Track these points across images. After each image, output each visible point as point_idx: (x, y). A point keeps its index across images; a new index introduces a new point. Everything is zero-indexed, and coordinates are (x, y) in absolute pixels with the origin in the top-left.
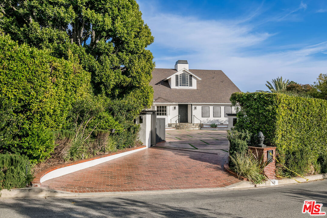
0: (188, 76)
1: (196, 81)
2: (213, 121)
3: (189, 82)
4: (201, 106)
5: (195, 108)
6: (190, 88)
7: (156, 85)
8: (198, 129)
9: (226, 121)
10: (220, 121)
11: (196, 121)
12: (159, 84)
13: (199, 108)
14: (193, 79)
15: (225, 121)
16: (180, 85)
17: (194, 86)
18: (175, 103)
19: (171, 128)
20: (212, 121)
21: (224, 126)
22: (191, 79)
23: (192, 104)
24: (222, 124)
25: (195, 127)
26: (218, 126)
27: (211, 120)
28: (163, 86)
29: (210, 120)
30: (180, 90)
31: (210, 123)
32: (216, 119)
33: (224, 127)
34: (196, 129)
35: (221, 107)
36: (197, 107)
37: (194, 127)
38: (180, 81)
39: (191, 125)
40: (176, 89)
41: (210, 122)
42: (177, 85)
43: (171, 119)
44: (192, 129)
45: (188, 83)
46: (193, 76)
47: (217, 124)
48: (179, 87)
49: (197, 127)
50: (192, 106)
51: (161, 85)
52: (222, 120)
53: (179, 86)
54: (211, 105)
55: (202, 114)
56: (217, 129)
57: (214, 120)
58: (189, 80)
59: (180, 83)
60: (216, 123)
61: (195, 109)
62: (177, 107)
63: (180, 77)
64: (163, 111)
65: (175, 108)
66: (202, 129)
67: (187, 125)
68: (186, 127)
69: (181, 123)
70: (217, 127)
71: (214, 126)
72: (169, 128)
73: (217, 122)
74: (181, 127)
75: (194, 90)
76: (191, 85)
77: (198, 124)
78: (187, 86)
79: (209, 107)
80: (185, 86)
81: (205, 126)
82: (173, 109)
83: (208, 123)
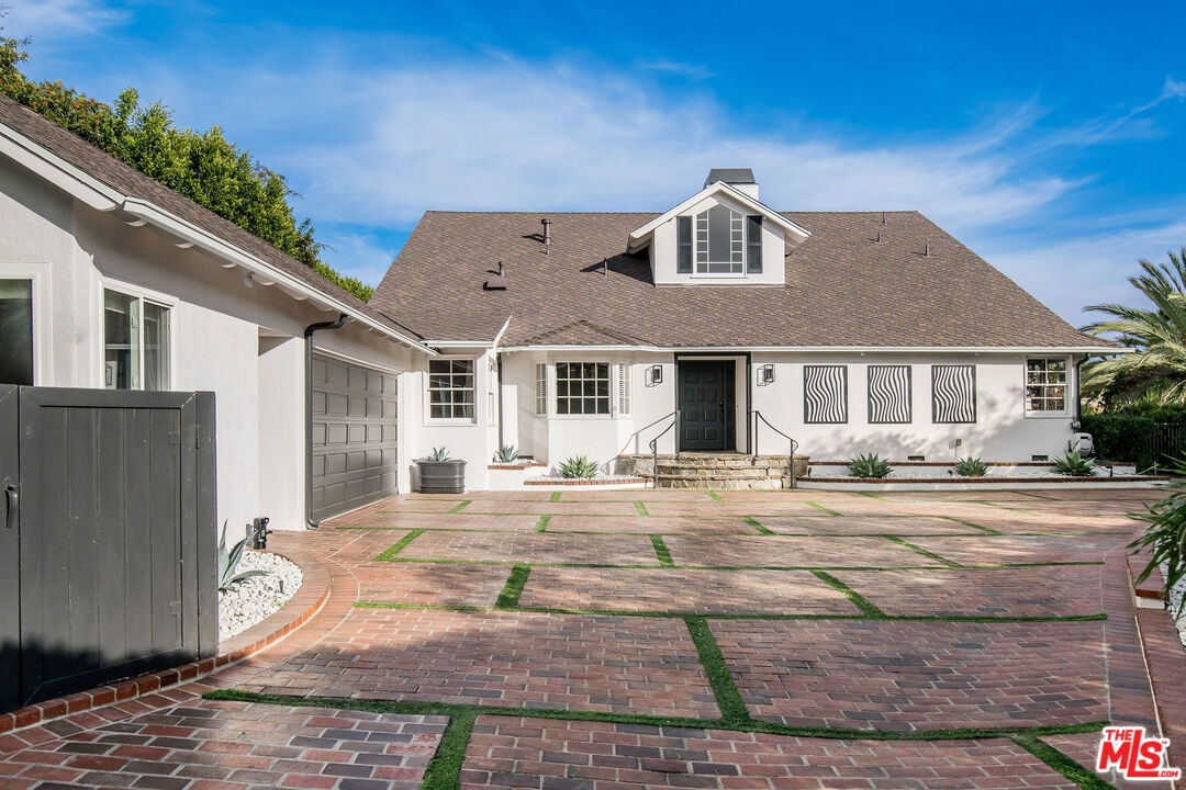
0: (744, 221)
1: (781, 243)
2: (870, 442)
3: (744, 252)
4: (802, 365)
5: (769, 374)
6: (754, 279)
7: (585, 274)
8: (778, 484)
9: (942, 442)
10: (908, 441)
11: (769, 444)
12: (601, 270)
13: (790, 375)
14: (767, 236)
15: (934, 445)
16: (702, 269)
17: (774, 271)
18: (656, 349)
19: (629, 477)
20: (864, 442)
21: (929, 473)
22: (755, 236)
23: (748, 354)
24: (917, 460)
25: (763, 473)
26: (897, 473)
27: (857, 439)
28: (619, 275)
29: (851, 439)
30: (699, 289)
31: (852, 450)
32: (885, 434)
33: (930, 477)
34: (766, 485)
35: (916, 368)
36: (781, 369)
37: (756, 473)
38: (701, 246)
39: (740, 464)
40: (678, 288)
41: (848, 447)
42: (685, 264)
43: (637, 434)
44: (742, 485)
45: (738, 257)
46: (769, 220)
47: (891, 458)
48: (694, 279)
49: (772, 473)
50: (749, 362)
51: (607, 272)
52: (919, 438)
53: (695, 273)
54: (855, 357)
55: (806, 403)
56: (889, 487)
57: (871, 437)
58: (744, 241)
59: (701, 257)
60: (886, 452)
61: (765, 379)
62: (669, 370)
63: (701, 225)
64: (589, 388)
65: (657, 374)
66: (800, 484)
67: (720, 464)
68: (709, 474)
69: (685, 455)
70: (888, 477)
71: (869, 471)
72: (621, 478)
73: (888, 447)
74: (685, 474)
75: (771, 291)
76: (756, 264)
77: (778, 458)
78: (738, 269)
79: (845, 368)
80: (725, 269)
81: (817, 471)
82: (649, 381)
83: (840, 451)
